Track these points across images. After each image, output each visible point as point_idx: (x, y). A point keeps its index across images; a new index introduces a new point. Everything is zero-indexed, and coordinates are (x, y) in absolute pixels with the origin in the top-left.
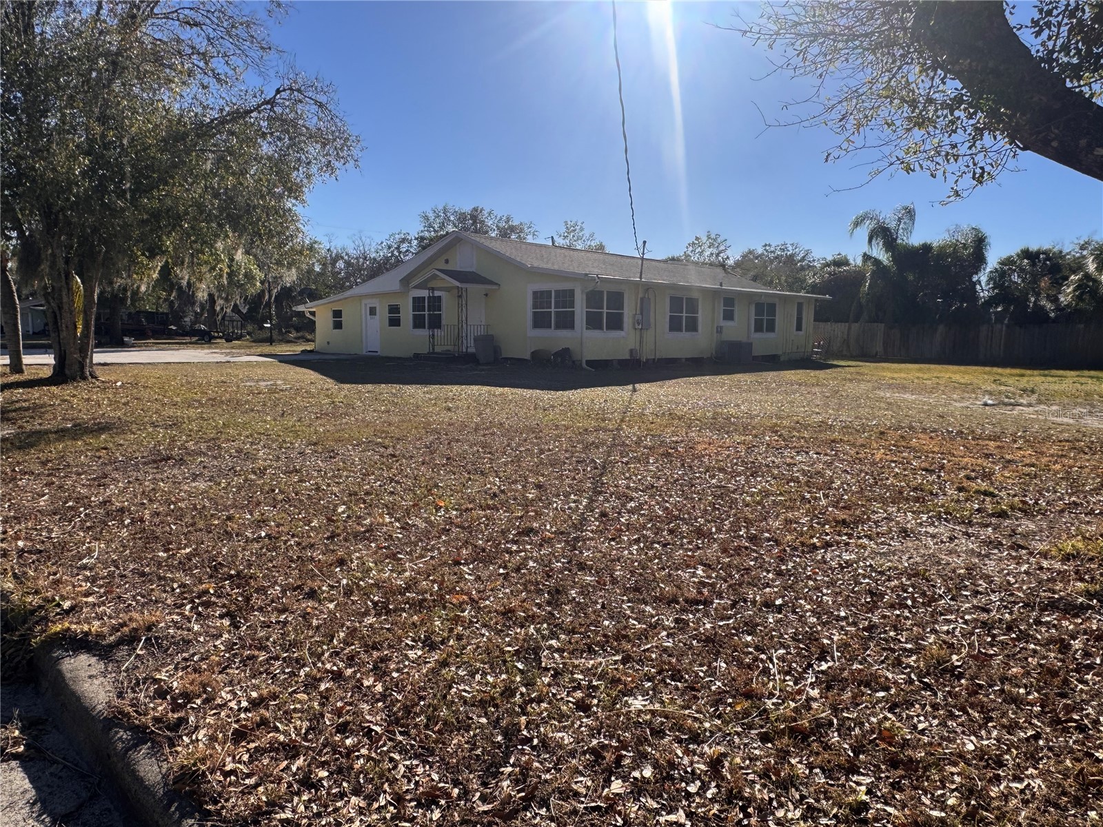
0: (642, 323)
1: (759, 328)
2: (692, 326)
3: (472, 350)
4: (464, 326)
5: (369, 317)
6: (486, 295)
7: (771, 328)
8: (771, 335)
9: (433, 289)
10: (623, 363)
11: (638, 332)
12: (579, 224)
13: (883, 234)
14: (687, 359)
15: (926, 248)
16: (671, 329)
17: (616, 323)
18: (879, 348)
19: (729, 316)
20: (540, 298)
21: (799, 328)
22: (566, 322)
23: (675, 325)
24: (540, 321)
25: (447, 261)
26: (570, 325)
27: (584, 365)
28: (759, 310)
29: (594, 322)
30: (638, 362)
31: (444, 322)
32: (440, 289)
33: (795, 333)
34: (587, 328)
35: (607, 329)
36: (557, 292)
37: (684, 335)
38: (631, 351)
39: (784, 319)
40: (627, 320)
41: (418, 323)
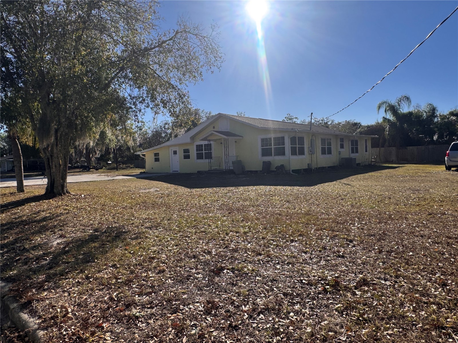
0: (312, 152)
1: (353, 152)
2: (330, 153)
3: (232, 168)
4: (228, 157)
5: (173, 155)
6: (236, 142)
7: (357, 152)
8: (357, 154)
9: (210, 140)
10: (305, 170)
11: (310, 155)
12: (243, 113)
13: (393, 109)
14: (328, 167)
16: (322, 154)
17: (302, 152)
18: (394, 158)
19: (342, 146)
20: (265, 142)
21: (366, 151)
22: (281, 152)
23: (323, 152)
24: (266, 152)
25: (214, 127)
26: (283, 154)
27: (291, 172)
28: (352, 145)
29: (294, 152)
30: (311, 169)
31: (213, 155)
32: (212, 140)
33: (365, 153)
34: (292, 154)
35: (299, 154)
36: (274, 138)
37: (327, 156)
38: (308, 164)
39: (361, 147)
40: (306, 150)
41: (200, 156)
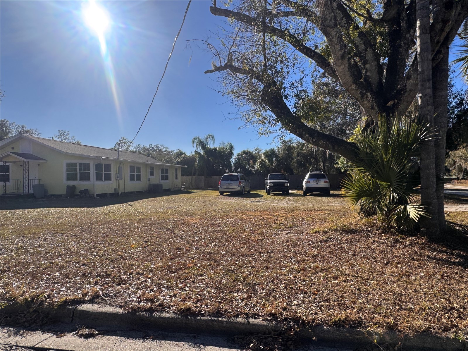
0: (119, 177)
1: (163, 179)
2: (139, 178)
4: (27, 180)
6: (39, 165)
7: (167, 179)
8: (167, 181)
9: (6, 162)
10: (112, 195)
11: (117, 181)
12: (66, 132)
13: (202, 144)
14: (137, 192)
15: (215, 149)
16: (131, 180)
17: (108, 178)
18: (202, 184)
19: (152, 174)
20: (71, 167)
21: (176, 178)
22: (85, 177)
23: (132, 178)
24: (71, 177)
25: (13, 148)
26: (88, 179)
27: (95, 196)
28: (162, 172)
29: (99, 177)
30: (118, 194)
31: (11, 178)
32: (8, 162)
33: (175, 180)
34: (96, 180)
35: (104, 180)
36: (80, 164)
37: (135, 182)
38: (115, 189)
39: (171, 175)
40: (113, 177)
